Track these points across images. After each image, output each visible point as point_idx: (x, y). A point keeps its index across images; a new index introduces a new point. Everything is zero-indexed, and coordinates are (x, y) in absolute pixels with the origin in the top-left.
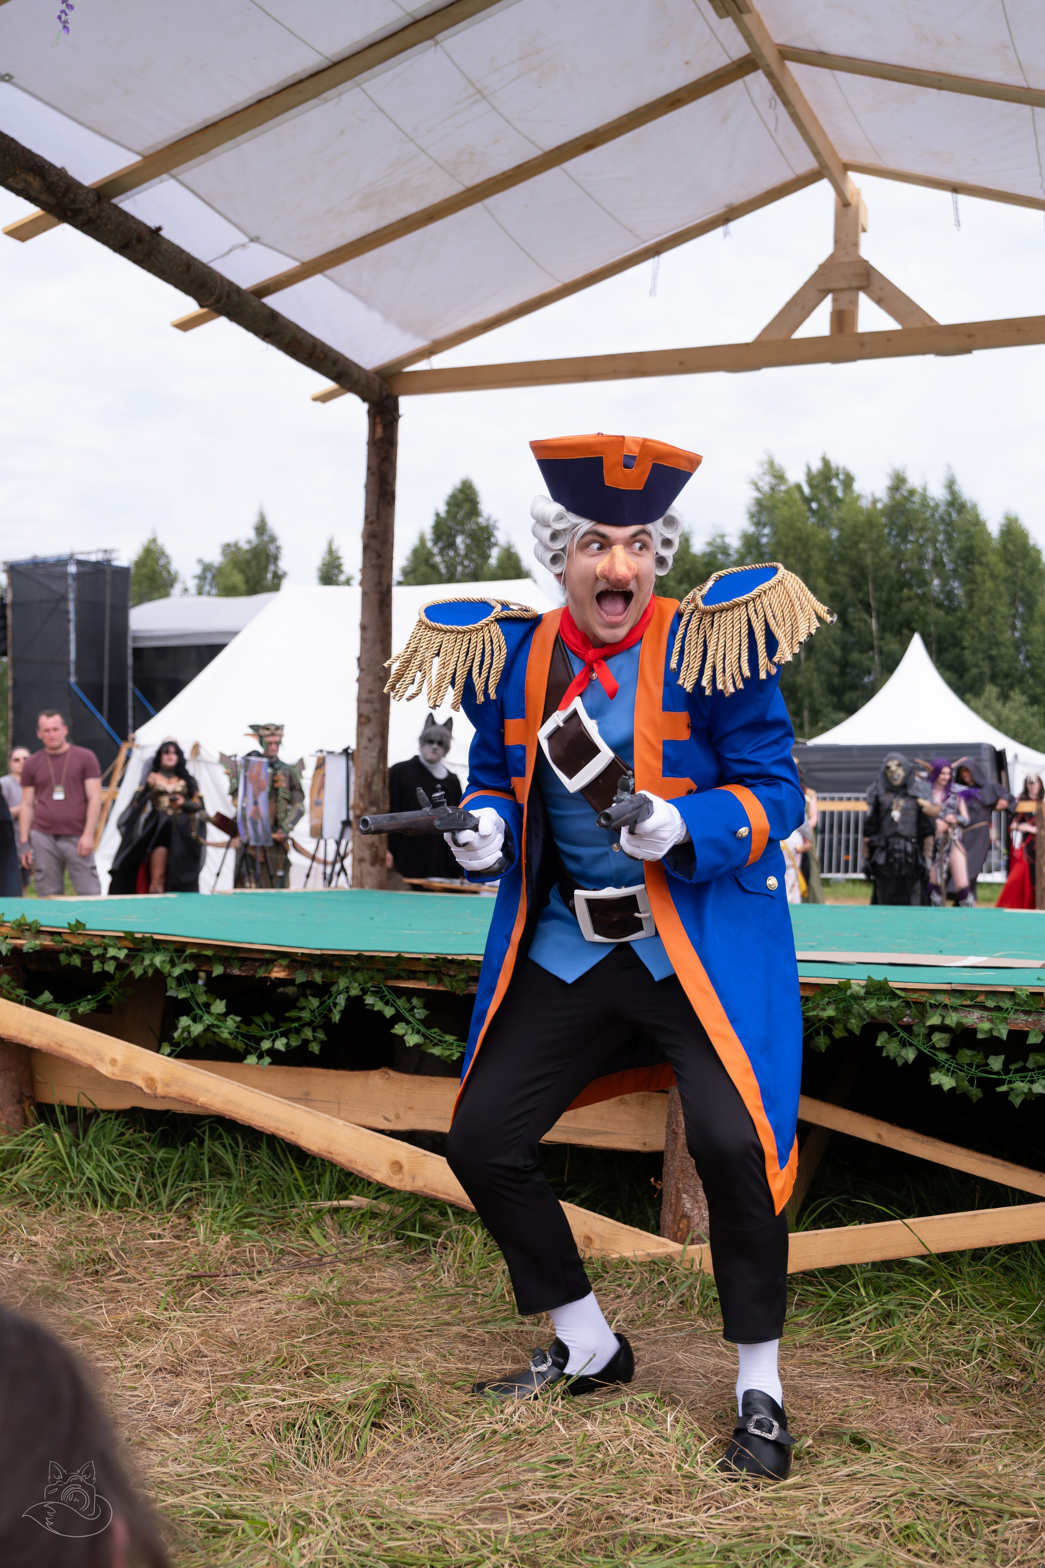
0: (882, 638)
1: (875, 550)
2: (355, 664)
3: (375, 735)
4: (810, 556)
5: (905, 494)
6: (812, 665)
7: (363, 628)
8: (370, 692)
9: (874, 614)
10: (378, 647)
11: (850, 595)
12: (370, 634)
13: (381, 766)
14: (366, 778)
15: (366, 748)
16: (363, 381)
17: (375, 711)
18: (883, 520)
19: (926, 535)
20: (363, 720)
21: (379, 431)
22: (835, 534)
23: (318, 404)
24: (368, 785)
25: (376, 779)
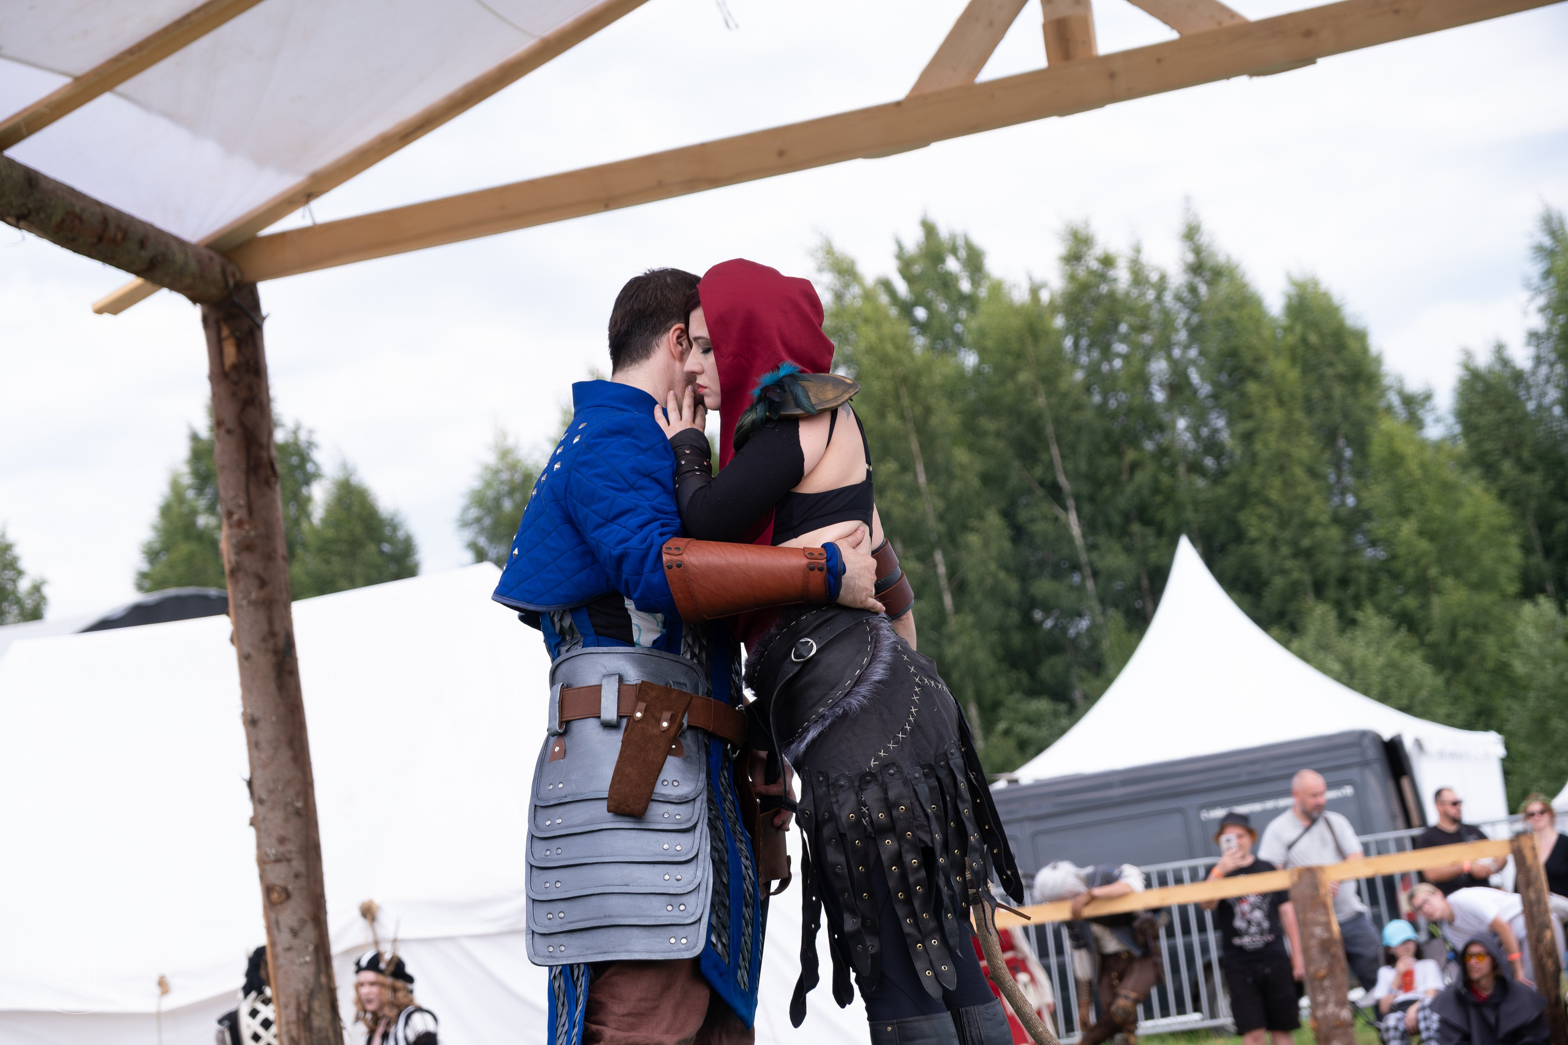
0: (1092, 548)
1: (1049, 378)
2: (245, 791)
3: (303, 922)
4: (928, 411)
5: (1094, 265)
6: (970, 619)
7: (251, 722)
8: (282, 840)
9: (1071, 503)
10: (285, 755)
11: (1017, 474)
12: (266, 731)
13: (323, 979)
14: (299, 1008)
15: (289, 949)
16: (193, 266)
17: (297, 876)
18: (1059, 322)
19: (1147, 339)
20: (275, 896)
21: (230, 352)
22: (970, 360)
23: (107, 316)
24: (305, 1020)
25: (316, 1005)
